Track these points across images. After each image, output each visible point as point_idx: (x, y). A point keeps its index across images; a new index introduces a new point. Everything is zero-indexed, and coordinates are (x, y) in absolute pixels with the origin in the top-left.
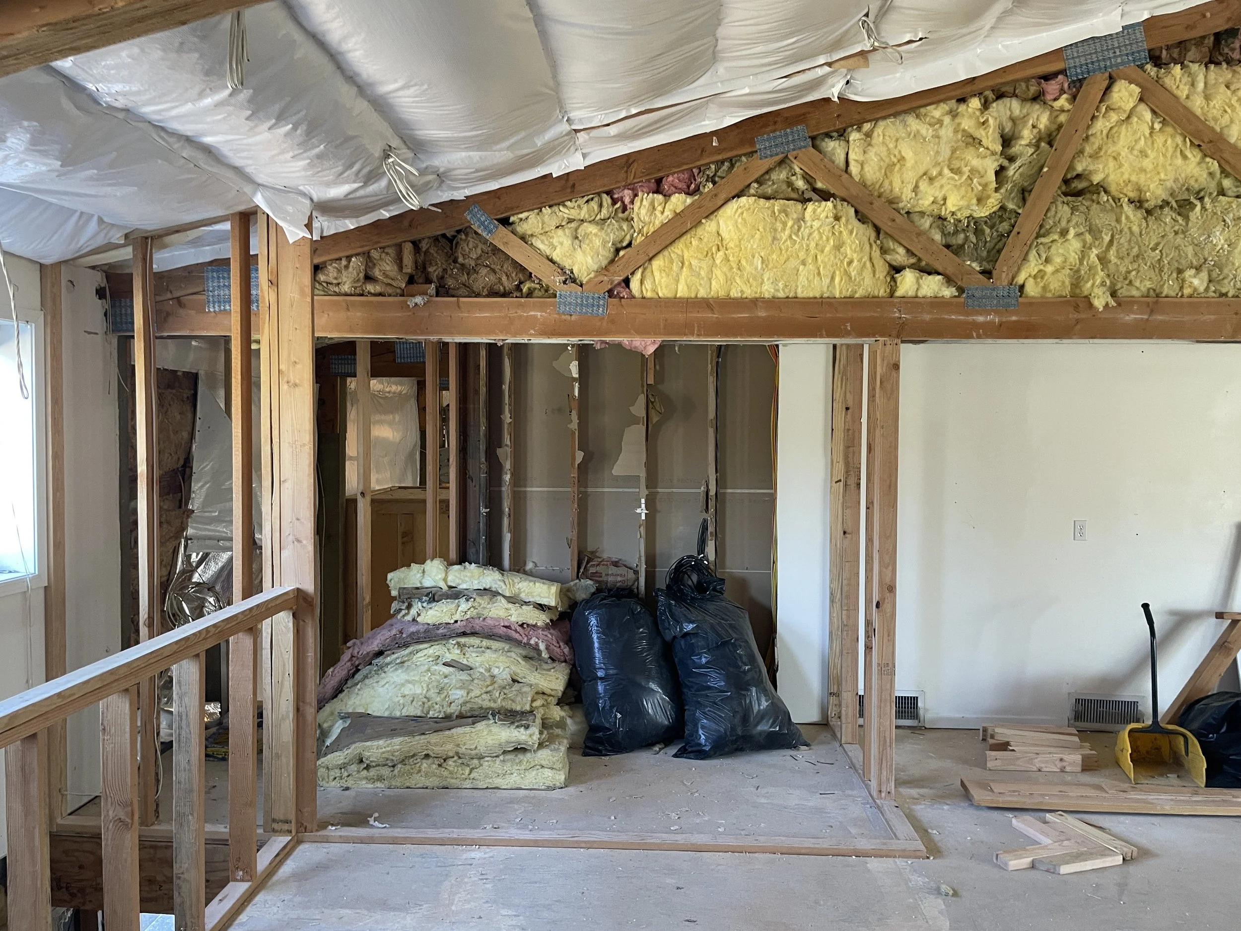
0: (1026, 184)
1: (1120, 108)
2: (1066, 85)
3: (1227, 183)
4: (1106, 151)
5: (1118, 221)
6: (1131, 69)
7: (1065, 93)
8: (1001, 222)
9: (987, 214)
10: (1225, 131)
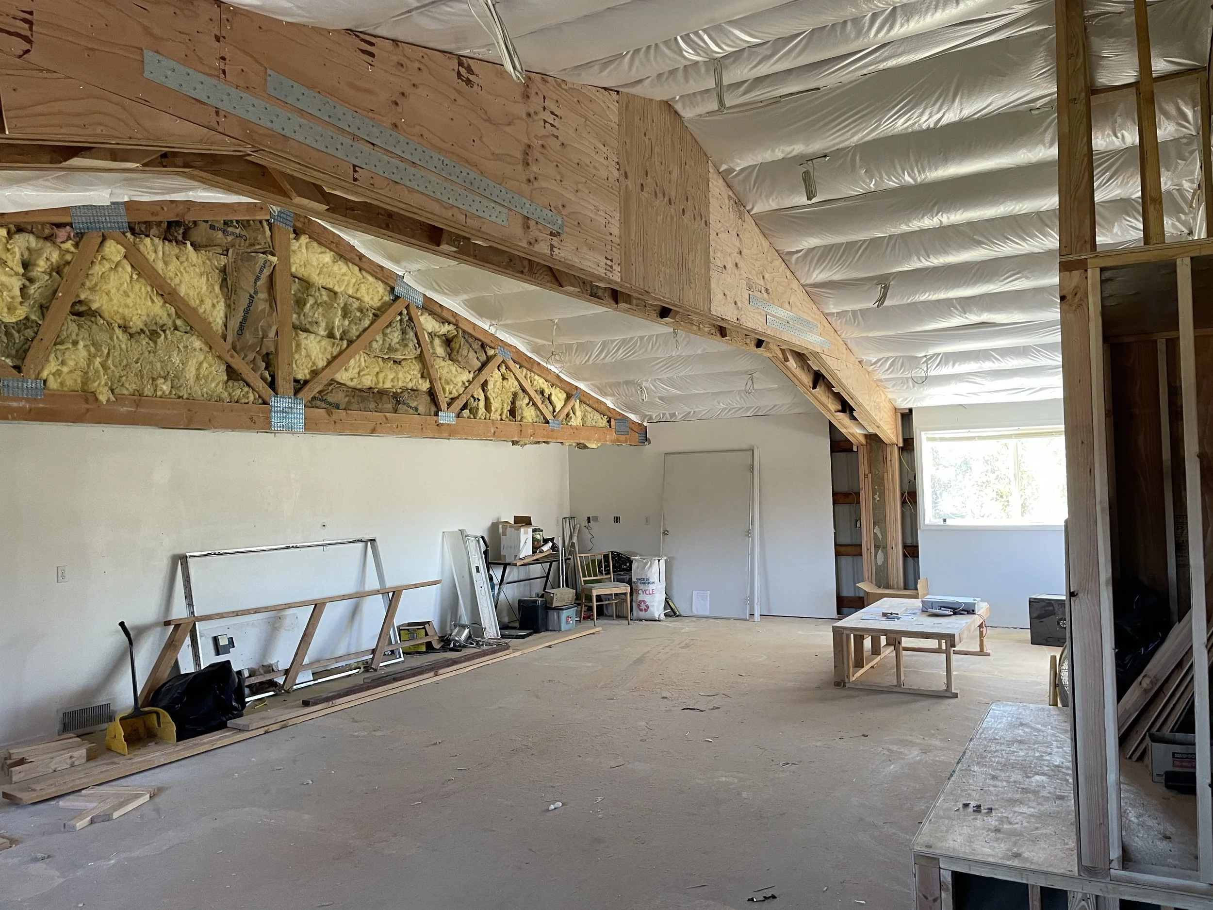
0: (44, 302)
1: (110, 259)
2: (72, 235)
3: (179, 322)
4: (100, 288)
5: (111, 339)
6: (117, 233)
7: (71, 239)
8: (26, 329)
9: (14, 320)
10: (177, 287)
